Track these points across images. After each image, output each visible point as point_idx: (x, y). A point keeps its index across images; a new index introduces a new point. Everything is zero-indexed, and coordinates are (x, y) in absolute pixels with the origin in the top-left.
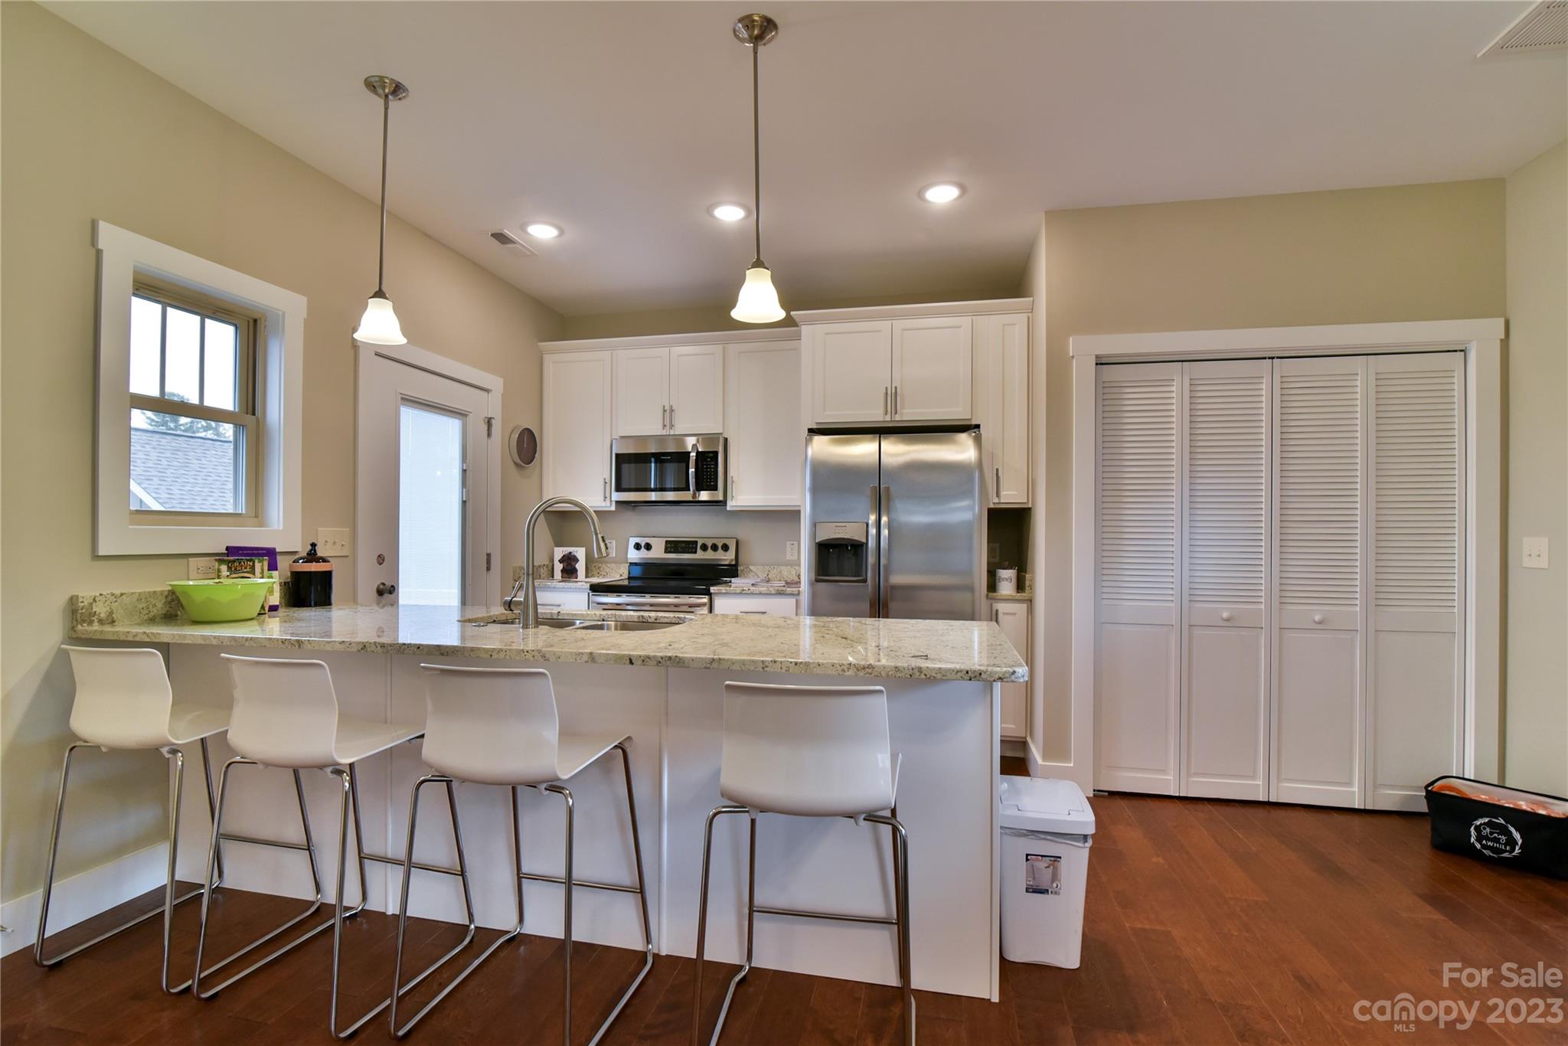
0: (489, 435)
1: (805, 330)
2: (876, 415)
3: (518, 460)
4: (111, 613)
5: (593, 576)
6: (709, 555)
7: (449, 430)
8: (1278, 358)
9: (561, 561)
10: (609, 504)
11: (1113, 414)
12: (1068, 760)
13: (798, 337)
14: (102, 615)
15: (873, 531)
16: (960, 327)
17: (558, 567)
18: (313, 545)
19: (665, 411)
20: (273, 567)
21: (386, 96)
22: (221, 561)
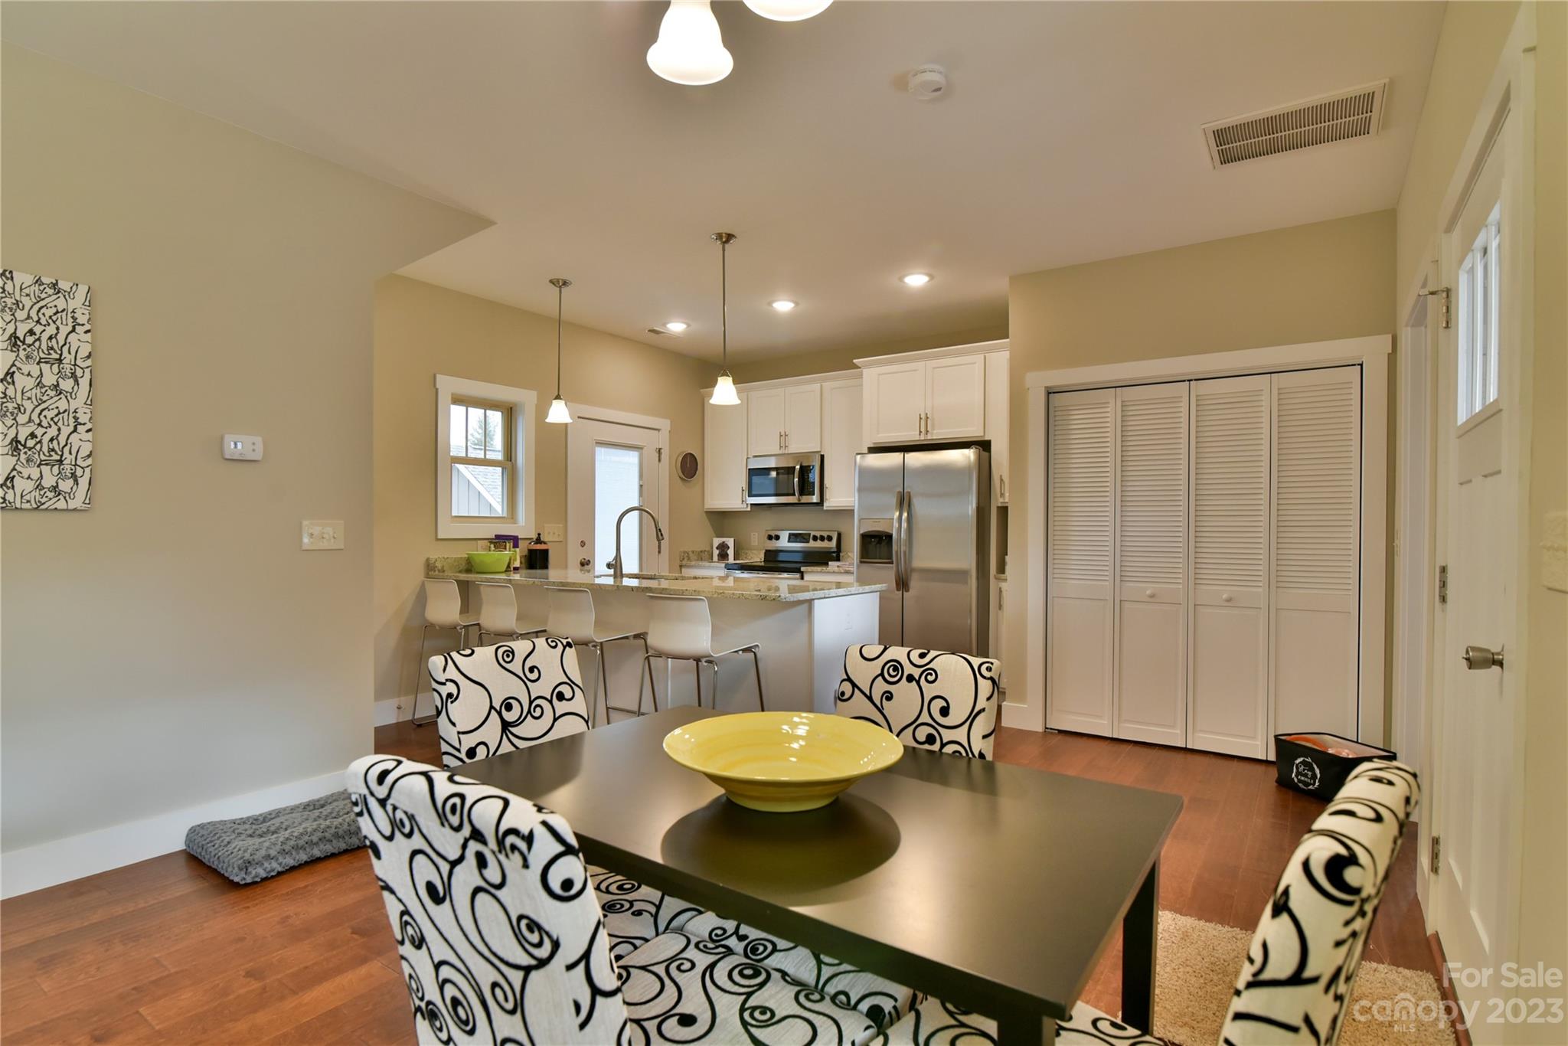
0: (659, 460)
1: (866, 372)
2: (912, 436)
3: (681, 475)
4: (443, 567)
5: (739, 560)
6: (819, 544)
7: (632, 459)
8: (1195, 380)
9: (717, 548)
10: (745, 506)
11: (1062, 432)
12: (1024, 703)
13: (861, 376)
14: (440, 568)
15: (896, 525)
16: (975, 363)
17: (716, 552)
18: (539, 534)
19: (781, 436)
20: (516, 546)
21: (560, 287)
22: (491, 543)
